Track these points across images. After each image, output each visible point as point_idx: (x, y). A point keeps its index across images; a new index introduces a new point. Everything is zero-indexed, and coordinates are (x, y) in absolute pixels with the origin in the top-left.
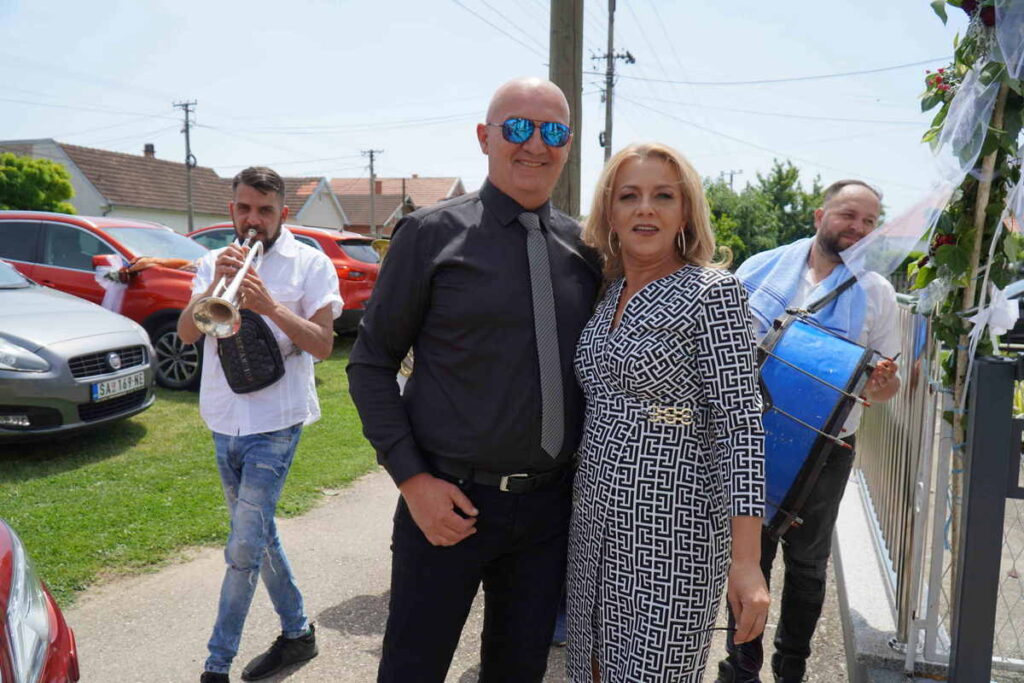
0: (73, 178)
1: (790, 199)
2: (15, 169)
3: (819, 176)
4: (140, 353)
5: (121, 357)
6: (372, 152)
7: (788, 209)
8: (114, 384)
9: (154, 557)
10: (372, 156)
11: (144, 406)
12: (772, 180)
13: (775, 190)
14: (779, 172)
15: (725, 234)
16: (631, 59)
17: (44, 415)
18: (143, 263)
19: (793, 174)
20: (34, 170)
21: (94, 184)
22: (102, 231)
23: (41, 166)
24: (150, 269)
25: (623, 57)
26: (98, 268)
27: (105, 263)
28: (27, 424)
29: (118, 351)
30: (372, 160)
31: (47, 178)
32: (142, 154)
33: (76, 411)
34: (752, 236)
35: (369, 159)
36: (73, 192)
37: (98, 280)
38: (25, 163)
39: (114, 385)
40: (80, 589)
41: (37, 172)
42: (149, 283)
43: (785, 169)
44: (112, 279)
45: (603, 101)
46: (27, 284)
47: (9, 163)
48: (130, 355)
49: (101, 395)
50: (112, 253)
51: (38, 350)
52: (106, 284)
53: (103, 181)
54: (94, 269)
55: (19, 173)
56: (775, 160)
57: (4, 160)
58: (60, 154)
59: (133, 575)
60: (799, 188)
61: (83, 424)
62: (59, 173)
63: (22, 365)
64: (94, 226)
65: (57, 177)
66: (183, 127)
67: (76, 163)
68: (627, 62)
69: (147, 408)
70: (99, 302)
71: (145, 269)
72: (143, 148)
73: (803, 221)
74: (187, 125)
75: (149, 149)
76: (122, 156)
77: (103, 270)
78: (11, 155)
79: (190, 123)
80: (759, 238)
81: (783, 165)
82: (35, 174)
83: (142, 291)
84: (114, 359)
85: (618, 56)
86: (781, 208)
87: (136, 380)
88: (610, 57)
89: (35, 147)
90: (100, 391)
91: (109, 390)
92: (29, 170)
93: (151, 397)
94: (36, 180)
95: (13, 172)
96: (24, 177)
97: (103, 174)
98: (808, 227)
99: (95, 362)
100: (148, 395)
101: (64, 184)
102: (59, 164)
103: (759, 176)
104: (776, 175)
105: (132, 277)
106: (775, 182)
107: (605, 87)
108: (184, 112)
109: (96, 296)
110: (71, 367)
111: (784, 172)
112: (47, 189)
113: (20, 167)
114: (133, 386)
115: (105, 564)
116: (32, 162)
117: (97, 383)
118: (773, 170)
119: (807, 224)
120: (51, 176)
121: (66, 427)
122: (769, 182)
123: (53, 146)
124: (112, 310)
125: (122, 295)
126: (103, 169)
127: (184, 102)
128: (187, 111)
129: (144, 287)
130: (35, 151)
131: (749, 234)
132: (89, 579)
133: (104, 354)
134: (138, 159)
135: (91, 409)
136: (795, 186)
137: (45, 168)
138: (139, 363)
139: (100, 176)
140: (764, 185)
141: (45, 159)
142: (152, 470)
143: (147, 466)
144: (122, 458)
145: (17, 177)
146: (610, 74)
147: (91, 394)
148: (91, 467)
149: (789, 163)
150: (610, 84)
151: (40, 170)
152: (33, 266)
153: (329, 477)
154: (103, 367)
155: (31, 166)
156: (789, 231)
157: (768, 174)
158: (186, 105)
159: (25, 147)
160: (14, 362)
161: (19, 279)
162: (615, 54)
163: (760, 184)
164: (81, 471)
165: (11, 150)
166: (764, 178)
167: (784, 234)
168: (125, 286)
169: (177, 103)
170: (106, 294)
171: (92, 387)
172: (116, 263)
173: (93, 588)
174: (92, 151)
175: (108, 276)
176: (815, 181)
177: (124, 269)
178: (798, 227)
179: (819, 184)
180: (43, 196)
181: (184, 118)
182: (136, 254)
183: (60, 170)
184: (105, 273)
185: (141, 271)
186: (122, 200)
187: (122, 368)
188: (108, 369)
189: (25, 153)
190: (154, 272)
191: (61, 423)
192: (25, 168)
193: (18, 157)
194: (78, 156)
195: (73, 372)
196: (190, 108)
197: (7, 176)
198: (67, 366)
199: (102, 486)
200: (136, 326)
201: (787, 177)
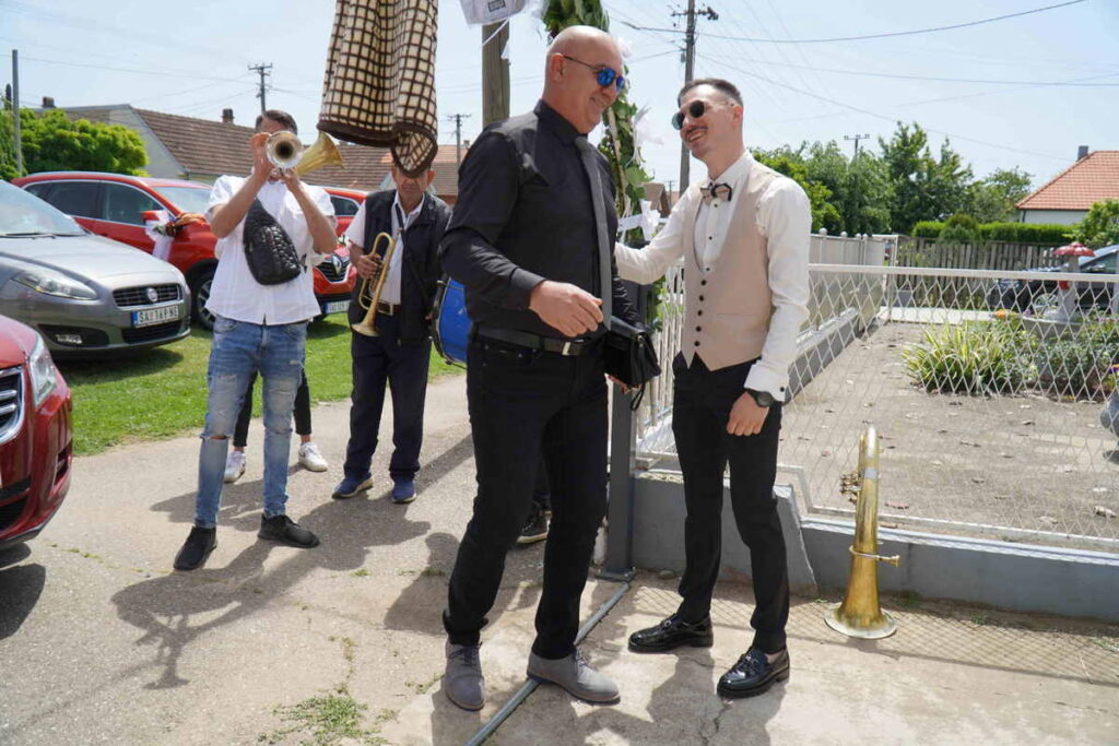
0: (147, 144)
1: (914, 166)
2: (89, 135)
3: (947, 140)
4: (176, 290)
5: (158, 292)
6: (458, 116)
7: (913, 177)
8: (154, 314)
9: (167, 431)
10: (458, 121)
11: (179, 335)
12: (895, 146)
13: (899, 156)
14: (904, 136)
15: (818, 203)
16: (713, 15)
17: (94, 335)
18: (187, 219)
19: (920, 139)
20: (108, 137)
21: (171, 151)
22: (153, 189)
23: (115, 132)
24: (194, 224)
25: (704, 13)
26: (148, 222)
27: (154, 218)
28: (80, 342)
29: (155, 287)
30: (458, 125)
31: (121, 144)
32: (221, 120)
33: (120, 333)
34: (860, 206)
35: (455, 124)
36: (147, 160)
37: (148, 233)
38: (99, 130)
39: (152, 315)
40: (109, 445)
41: (111, 139)
42: (193, 236)
43: (911, 132)
44: (160, 232)
45: (682, 60)
46: (84, 233)
47: (83, 129)
48: (167, 291)
49: (140, 322)
50: (160, 208)
51: (88, 283)
52: (155, 237)
53: (180, 149)
54: (144, 223)
55: (93, 140)
56: (899, 123)
57: (78, 126)
58: (136, 120)
59: (150, 440)
60: (927, 155)
61: (126, 345)
62: (133, 140)
63: (75, 293)
64: (146, 185)
65: (130, 144)
66: (259, 92)
67: (153, 129)
68: (709, 18)
69: (183, 337)
70: (151, 253)
71: (189, 223)
72: (221, 114)
73: (928, 190)
74: (263, 90)
75: (228, 115)
76: (200, 122)
77: (152, 224)
78: (86, 122)
79: (266, 87)
80: (869, 208)
81: (907, 128)
82: (109, 140)
83: (187, 243)
84: (152, 294)
85: (699, 13)
86: (906, 176)
87: (171, 312)
88: (691, 13)
89: (112, 113)
90: (139, 318)
91: (147, 318)
92: (103, 136)
93: (186, 329)
94: (110, 147)
95: (87, 139)
96: (98, 144)
97: (181, 141)
98: (933, 197)
99: (135, 295)
100: (182, 328)
101: (137, 151)
102: (134, 130)
103: (881, 141)
104: (900, 140)
105: (178, 231)
106: (898, 147)
107: (684, 45)
108: (259, 76)
109: (148, 247)
110: (115, 297)
111: (909, 134)
112: (121, 156)
113: (94, 134)
114: (168, 317)
115: (130, 433)
116: (106, 129)
117: (136, 312)
118: (897, 134)
119: (933, 194)
120: (125, 143)
121: (112, 346)
122: (893, 149)
123: (129, 111)
124: (161, 258)
125: (169, 246)
126: (181, 136)
127: (260, 65)
128: (263, 75)
129: (188, 240)
130: (111, 118)
131: (857, 204)
132: (117, 441)
133: (143, 289)
134: (217, 124)
135: (132, 333)
136: (921, 154)
137: (120, 135)
138: (175, 299)
139: (178, 143)
140: (887, 151)
141: (119, 126)
142: (181, 383)
143: (176, 380)
144: (159, 375)
145: (90, 143)
146: (691, 31)
147: (132, 321)
148: (132, 379)
149: (916, 126)
150: (691, 42)
151: (114, 136)
152: (94, 222)
153: (327, 393)
154: (142, 299)
155: (105, 133)
156: (912, 202)
157: (891, 137)
158: (262, 68)
159: (101, 113)
160: (69, 291)
161: (77, 228)
162: (696, 10)
163: (881, 150)
164: (125, 381)
165: (86, 117)
166: (887, 142)
167: (905, 205)
168: (172, 239)
169: (253, 66)
170: (156, 246)
171: (133, 315)
172: (163, 218)
173: (119, 445)
174: (169, 117)
175: (156, 230)
176: (943, 146)
177: (170, 224)
178: (923, 198)
179: (948, 149)
180: (117, 163)
181: (260, 82)
182: (181, 209)
183: (134, 137)
184: (153, 227)
185: (185, 225)
186: (199, 168)
187: (159, 301)
188: (148, 302)
189: (101, 121)
190: (195, 226)
191: (108, 343)
192: (100, 135)
193: (93, 123)
194: (154, 122)
195: (117, 301)
196: (266, 71)
197: (82, 143)
198: (112, 295)
199: (138, 392)
200: (174, 269)
201: (912, 141)
